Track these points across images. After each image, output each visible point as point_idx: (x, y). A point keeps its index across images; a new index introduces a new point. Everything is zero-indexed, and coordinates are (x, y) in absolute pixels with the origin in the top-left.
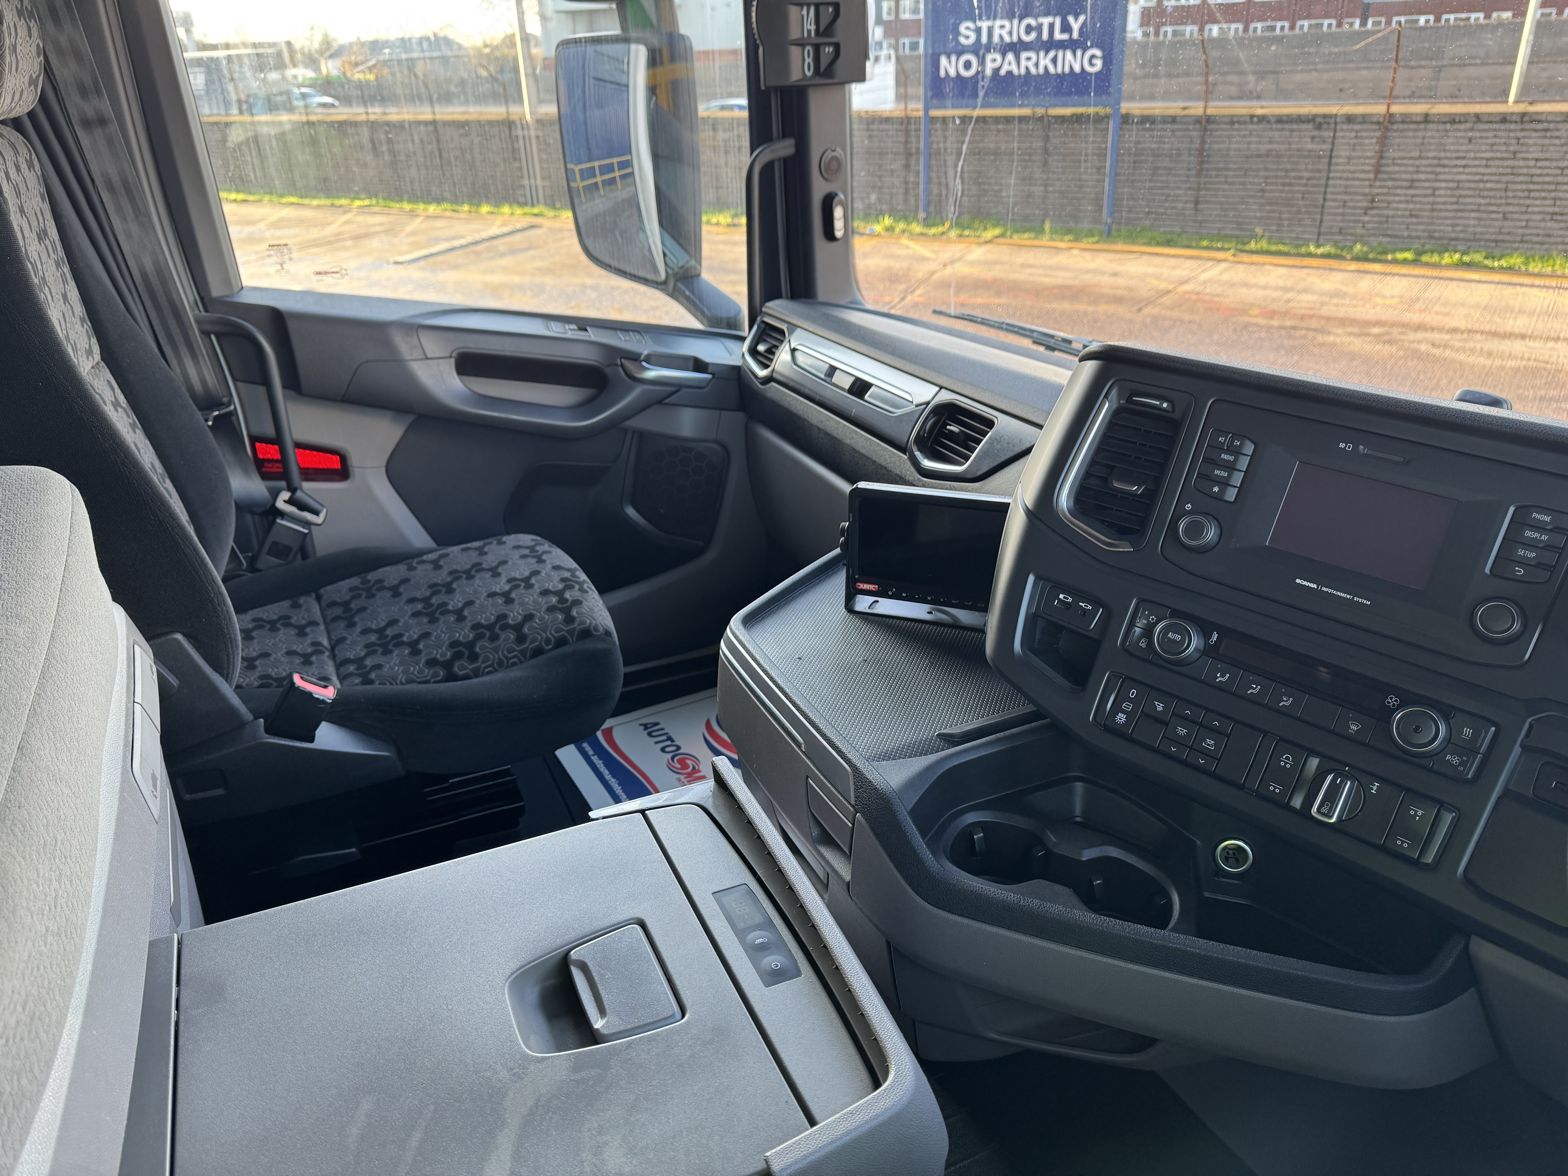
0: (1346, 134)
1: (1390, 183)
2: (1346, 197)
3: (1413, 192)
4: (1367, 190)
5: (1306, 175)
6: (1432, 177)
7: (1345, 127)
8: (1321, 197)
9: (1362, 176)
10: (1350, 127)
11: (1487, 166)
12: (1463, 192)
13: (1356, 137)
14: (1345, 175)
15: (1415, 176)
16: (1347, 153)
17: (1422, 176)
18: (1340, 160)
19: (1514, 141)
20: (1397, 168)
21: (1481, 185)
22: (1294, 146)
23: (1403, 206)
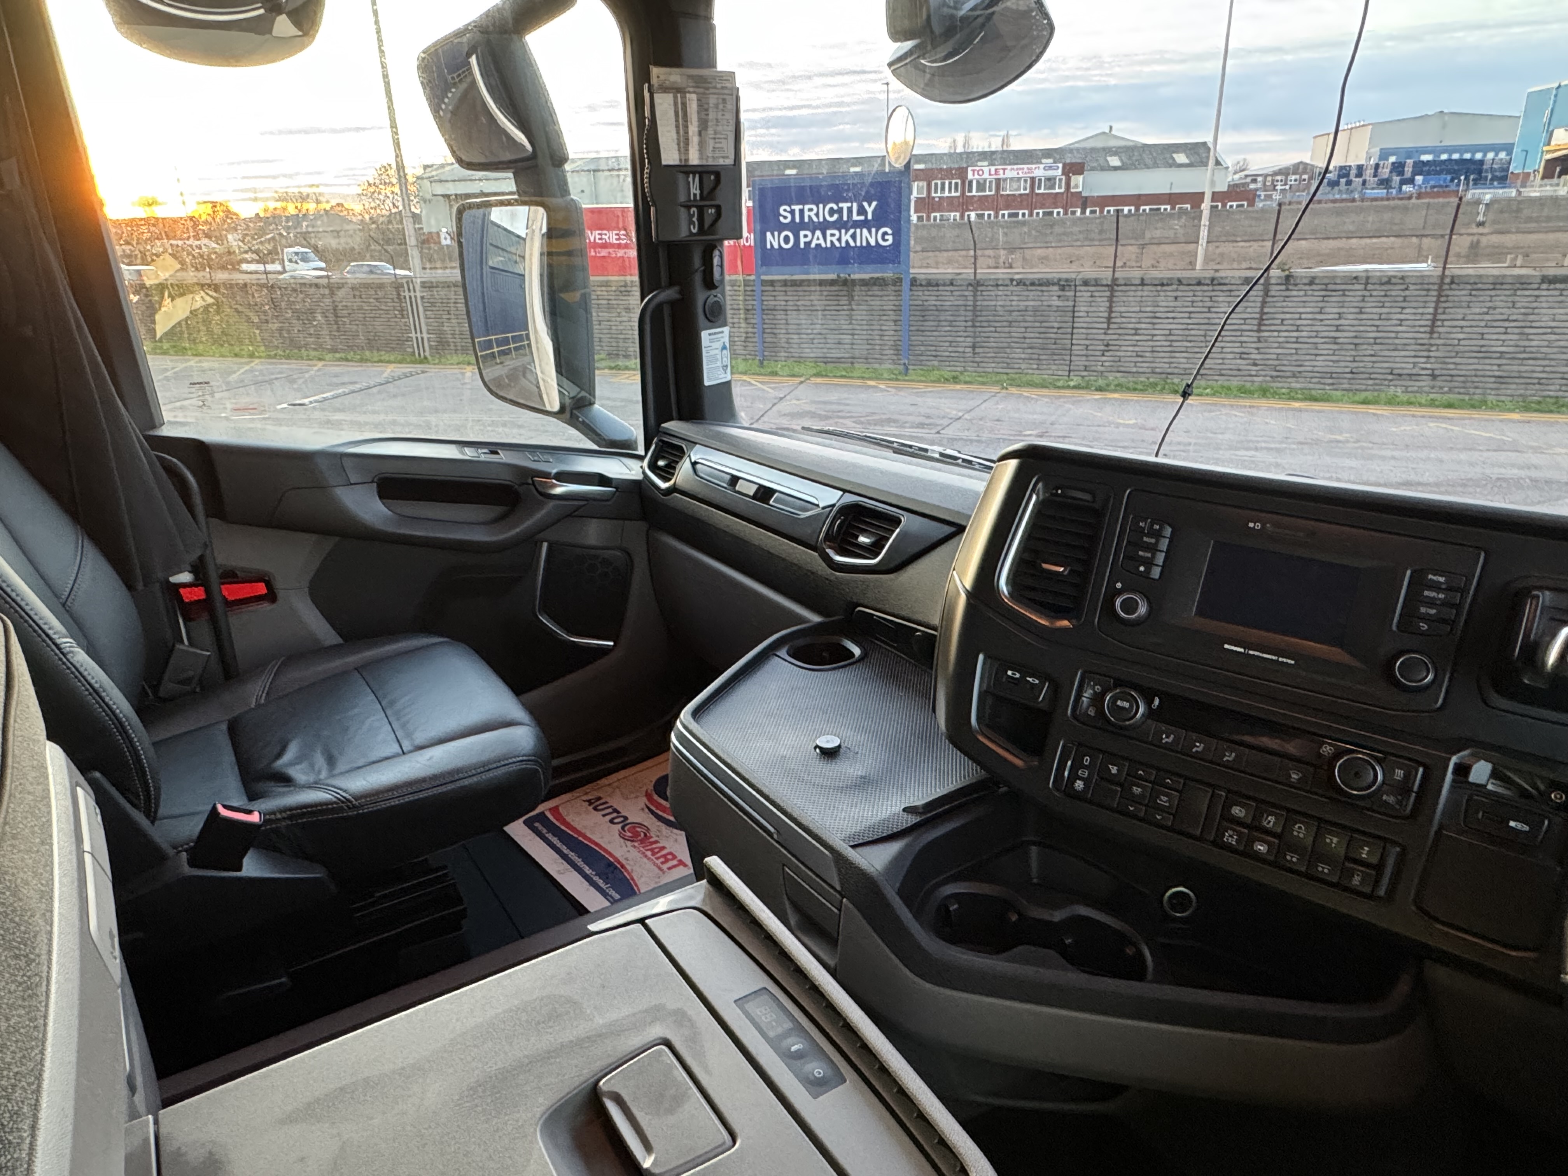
0: (1084, 294)
2: (1087, 342)
3: (1137, 338)
4: (1103, 337)
5: (1056, 325)
6: (1150, 326)
7: (1082, 288)
10: (1086, 288)
11: (1190, 318)
14: (1085, 325)
15: (1138, 326)
16: (1085, 309)
17: (1143, 326)
18: (1081, 314)
19: (1208, 299)
20: (1124, 320)
21: (1187, 332)
22: (1045, 303)
23: (1131, 348)
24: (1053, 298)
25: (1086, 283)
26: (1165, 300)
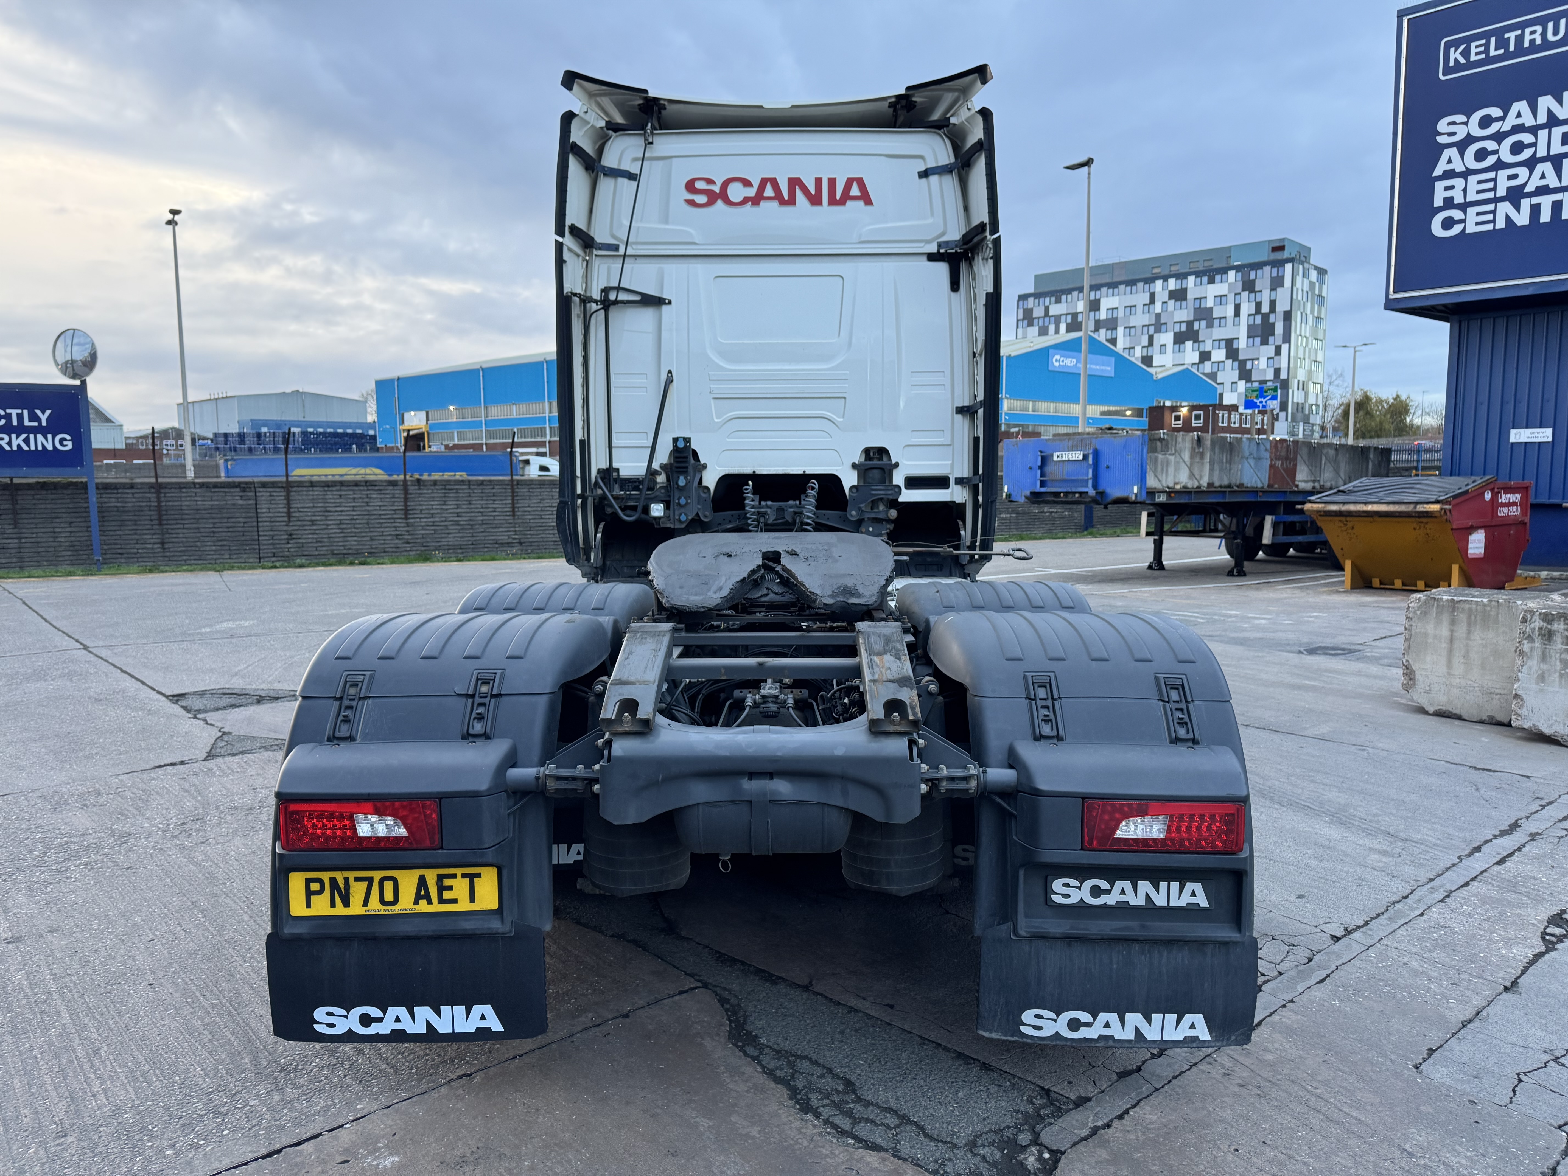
0: (263, 494)
1: (299, 523)
2: (271, 533)
3: (315, 527)
6: (323, 518)
7: (261, 490)
8: (256, 533)
9: (281, 519)
10: (265, 490)
12: (345, 526)
13: (271, 496)
14: (268, 519)
15: (314, 518)
17: (318, 518)
20: (301, 514)
22: (229, 502)
24: (235, 499)
25: (264, 485)
26: (331, 496)
